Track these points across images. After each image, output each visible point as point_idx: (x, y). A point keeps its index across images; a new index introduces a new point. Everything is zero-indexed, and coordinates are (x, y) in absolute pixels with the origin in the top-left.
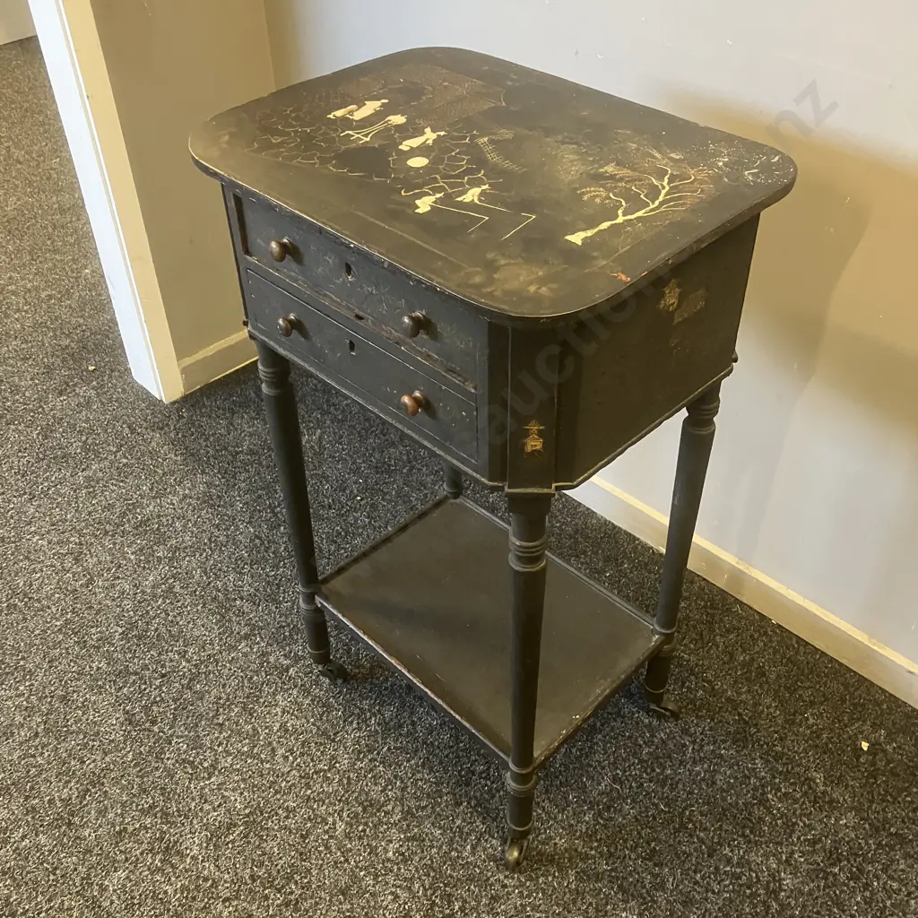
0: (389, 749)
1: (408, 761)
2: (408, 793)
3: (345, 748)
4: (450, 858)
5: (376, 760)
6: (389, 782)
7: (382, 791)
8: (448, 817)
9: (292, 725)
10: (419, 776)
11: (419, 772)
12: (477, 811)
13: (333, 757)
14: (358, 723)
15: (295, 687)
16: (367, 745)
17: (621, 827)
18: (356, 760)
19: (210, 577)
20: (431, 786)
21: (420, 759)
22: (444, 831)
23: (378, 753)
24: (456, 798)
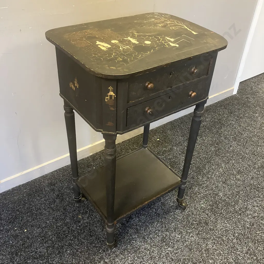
1: (150, 228)
2: (160, 229)
3: (142, 245)
4: (181, 222)
5: (148, 237)
6: (156, 234)
7: (159, 236)
11: (154, 226)
12: (167, 214)
13: (145, 249)
14: (133, 241)
15: (114, 259)
16: (142, 239)
18: (147, 243)
20: (159, 223)
21: (149, 225)
22: (173, 222)
23: (146, 236)
24: (163, 218)
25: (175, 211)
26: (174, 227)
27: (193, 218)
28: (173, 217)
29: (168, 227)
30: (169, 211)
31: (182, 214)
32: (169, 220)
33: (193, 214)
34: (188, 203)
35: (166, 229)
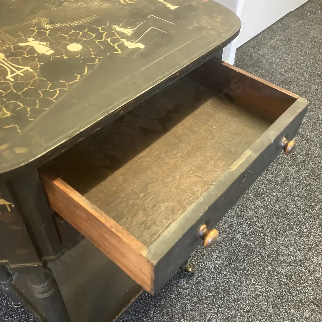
2: (161, 320)
4: (190, 298)
11: (150, 316)
20: (157, 310)
21: (143, 316)
22: (178, 302)
24: (162, 298)
25: (179, 282)
26: (180, 309)
27: (206, 286)
28: (177, 293)
29: (172, 313)
31: (189, 285)
32: (171, 299)
33: (204, 280)
34: (195, 262)
35: (169, 316)
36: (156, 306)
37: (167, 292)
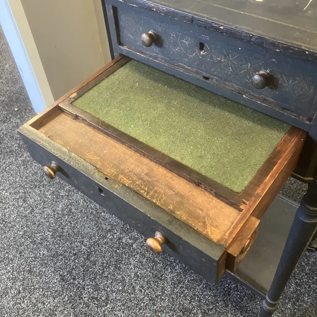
0: (188, 281)
1: (199, 286)
2: (202, 303)
3: (168, 282)
5: (183, 287)
6: (192, 298)
7: (190, 303)
8: (224, 313)
9: (140, 273)
10: (205, 293)
11: (205, 291)
12: (237, 309)
13: (163, 288)
14: (171, 269)
15: (138, 253)
16: (177, 280)
17: (307, 309)
18: (174, 288)
19: (87, 203)
20: (212, 298)
21: (204, 284)
23: (184, 284)
24: (225, 303)
30: (243, 310)
32: (226, 312)
35: (207, 311)
36: (215, 296)
37: (233, 308)
